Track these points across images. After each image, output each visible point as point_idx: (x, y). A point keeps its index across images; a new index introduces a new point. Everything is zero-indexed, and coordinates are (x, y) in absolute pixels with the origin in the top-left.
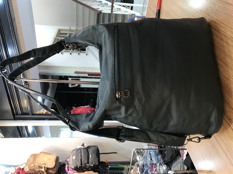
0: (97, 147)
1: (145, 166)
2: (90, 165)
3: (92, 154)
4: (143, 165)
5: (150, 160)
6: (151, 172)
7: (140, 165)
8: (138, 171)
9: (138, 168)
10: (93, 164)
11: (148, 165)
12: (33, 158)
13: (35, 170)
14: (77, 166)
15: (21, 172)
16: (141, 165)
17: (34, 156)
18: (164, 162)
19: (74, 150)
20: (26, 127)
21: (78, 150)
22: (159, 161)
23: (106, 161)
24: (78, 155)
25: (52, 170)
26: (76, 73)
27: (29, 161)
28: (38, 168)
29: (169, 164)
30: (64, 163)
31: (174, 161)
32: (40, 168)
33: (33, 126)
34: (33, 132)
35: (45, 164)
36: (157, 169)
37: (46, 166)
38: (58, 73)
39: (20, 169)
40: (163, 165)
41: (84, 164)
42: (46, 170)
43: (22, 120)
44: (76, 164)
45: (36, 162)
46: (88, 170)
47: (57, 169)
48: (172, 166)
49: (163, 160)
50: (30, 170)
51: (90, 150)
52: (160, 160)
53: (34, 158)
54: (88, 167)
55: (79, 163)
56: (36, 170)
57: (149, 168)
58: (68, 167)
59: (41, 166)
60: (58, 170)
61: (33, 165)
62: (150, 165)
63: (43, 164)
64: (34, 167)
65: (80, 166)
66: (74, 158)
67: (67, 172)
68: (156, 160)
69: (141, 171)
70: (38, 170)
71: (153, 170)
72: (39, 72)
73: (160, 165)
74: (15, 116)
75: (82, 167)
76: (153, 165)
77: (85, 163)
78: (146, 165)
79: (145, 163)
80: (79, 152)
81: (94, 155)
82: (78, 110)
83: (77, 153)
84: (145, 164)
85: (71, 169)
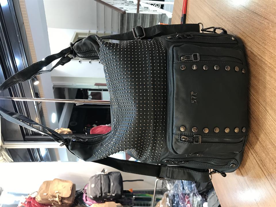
0: (119, 174)
1: (175, 196)
2: (111, 195)
3: (114, 182)
4: (174, 196)
5: (181, 189)
6: (183, 203)
7: (170, 195)
8: (167, 202)
9: (168, 199)
10: (116, 193)
11: (180, 195)
12: (45, 185)
13: (47, 199)
14: (96, 196)
15: (32, 202)
16: (172, 195)
17: (48, 184)
18: (199, 191)
19: (93, 177)
20: (38, 150)
21: (97, 177)
22: (192, 191)
23: (131, 190)
24: (98, 183)
25: (67, 200)
26: (96, 84)
27: (41, 189)
28: (51, 197)
29: (205, 194)
30: (82, 191)
31: (210, 191)
32: (54, 198)
33: (46, 149)
34: (46, 155)
35: (59, 192)
36: (190, 201)
37: (61, 195)
38: (75, 85)
39: (31, 198)
40: (197, 195)
41: (104, 193)
42: (60, 200)
43: (33, 142)
44: (95, 193)
45: (49, 190)
46: (109, 200)
47: (73, 199)
48: (208, 196)
49: (197, 189)
50: (42, 199)
51: (111, 176)
52: (194, 190)
53: (47, 185)
54: (108, 197)
55: (98, 191)
56: (49, 199)
57: (181, 198)
58: (86, 196)
59: (54, 194)
60: (75, 200)
61: (46, 194)
62: (182, 195)
63: (57, 193)
64: (47, 196)
65: (100, 195)
66: (93, 186)
67: (85, 203)
68: (189, 189)
69: (171, 202)
70: (51, 199)
71: (185, 201)
72: (53, 84)
73: (194, 195)
74: (25, 136)
75: (102, 197)
76: (185, 195)
77: (106, 193)
78: (177, 196)
79: (176, 192)
80: (99, 180)
81: (116, 183)
82: (98, 129)
83: (96, 180)
84: (175, 194)
85: (89, 198)
